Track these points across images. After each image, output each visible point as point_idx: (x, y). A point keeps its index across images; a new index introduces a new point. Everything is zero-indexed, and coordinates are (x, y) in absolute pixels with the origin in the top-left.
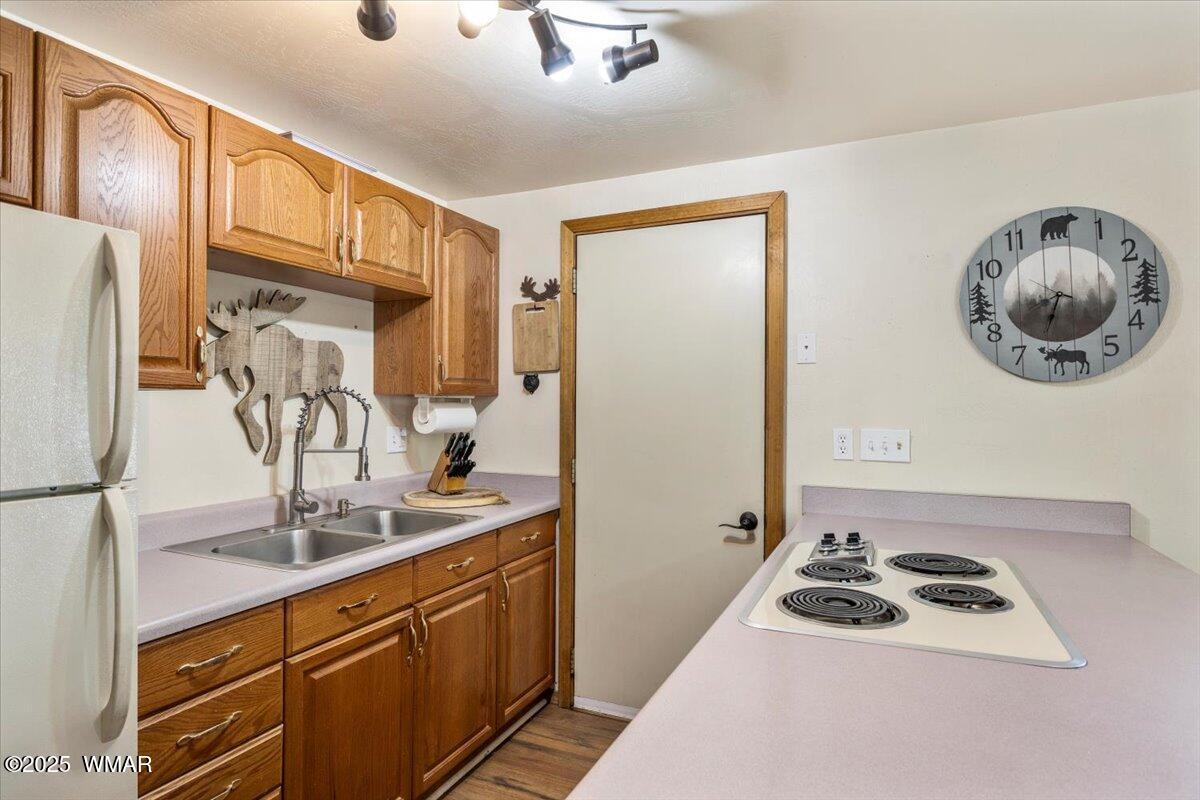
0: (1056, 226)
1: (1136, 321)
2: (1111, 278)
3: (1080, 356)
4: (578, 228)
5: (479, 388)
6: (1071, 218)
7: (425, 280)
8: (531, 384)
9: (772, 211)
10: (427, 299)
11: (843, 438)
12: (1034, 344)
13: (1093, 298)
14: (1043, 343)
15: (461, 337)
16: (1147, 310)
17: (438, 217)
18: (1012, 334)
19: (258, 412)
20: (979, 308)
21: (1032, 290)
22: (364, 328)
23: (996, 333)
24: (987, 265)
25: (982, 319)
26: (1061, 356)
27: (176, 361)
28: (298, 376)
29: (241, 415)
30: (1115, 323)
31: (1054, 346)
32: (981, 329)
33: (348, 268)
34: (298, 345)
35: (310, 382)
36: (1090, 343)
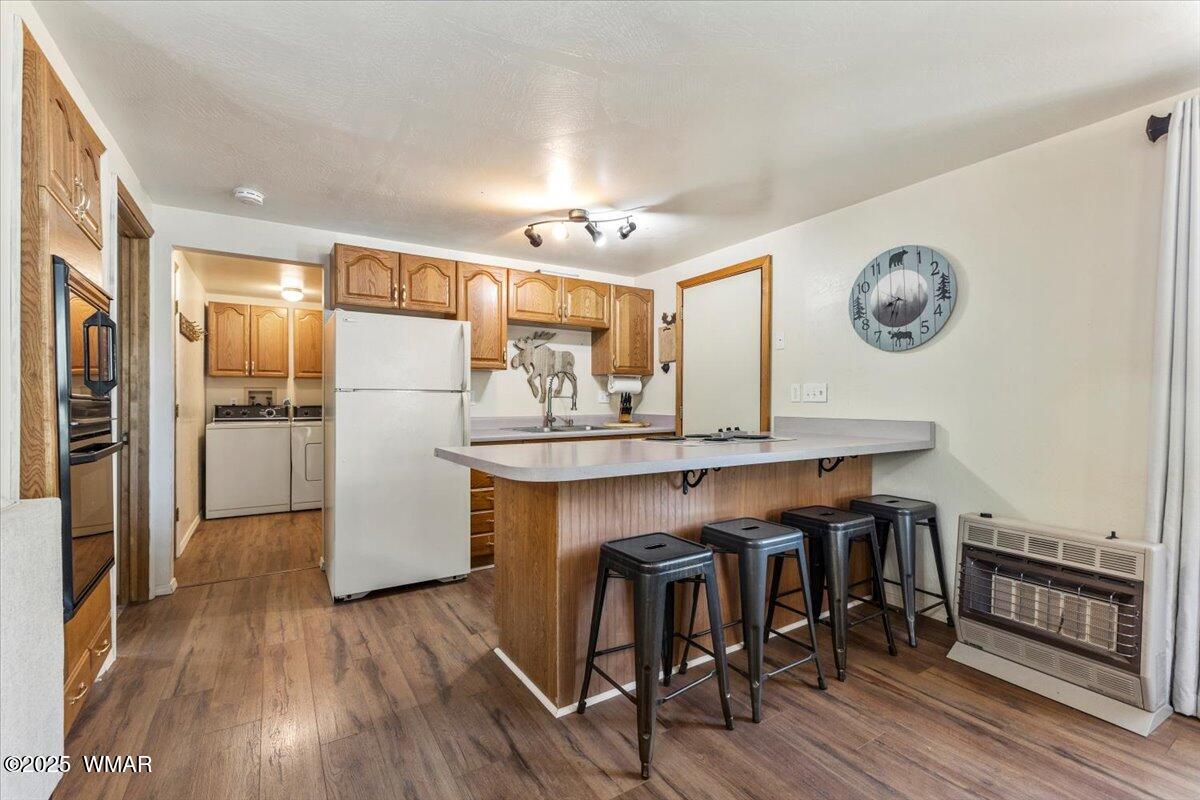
0: (897, 258)
1: (938, 311)
2: (925, 286)
3: (908, 335)
4: (684, 285)
5: (643, 372)
6: (905, 252)
7: (606, 321)
8: (666, 369)
9: (763, 266)
10: (608, 329)
11: (795, 389)
12: (885, 329)
13: (916, 300)
14: (890, 329)
15: (627, 345)
16: (945, 304)
17: (613, 291)
18: (874, 324)
19: (537, 382)
20: (858, 311)
21: (885, 298)
22: (587, 345)
23: (867, 324)
24: (863, 287)
25: (860, 317)
26: (899, 336)
27: (497, 360)
28: (553, 366)
29: (530, 382)
30: (927, 314)
31: (895, 330)
32: (859, 322)
33: (565, 320)
34: (553, 354)
35: (558, 368)
36: (913, 327)
